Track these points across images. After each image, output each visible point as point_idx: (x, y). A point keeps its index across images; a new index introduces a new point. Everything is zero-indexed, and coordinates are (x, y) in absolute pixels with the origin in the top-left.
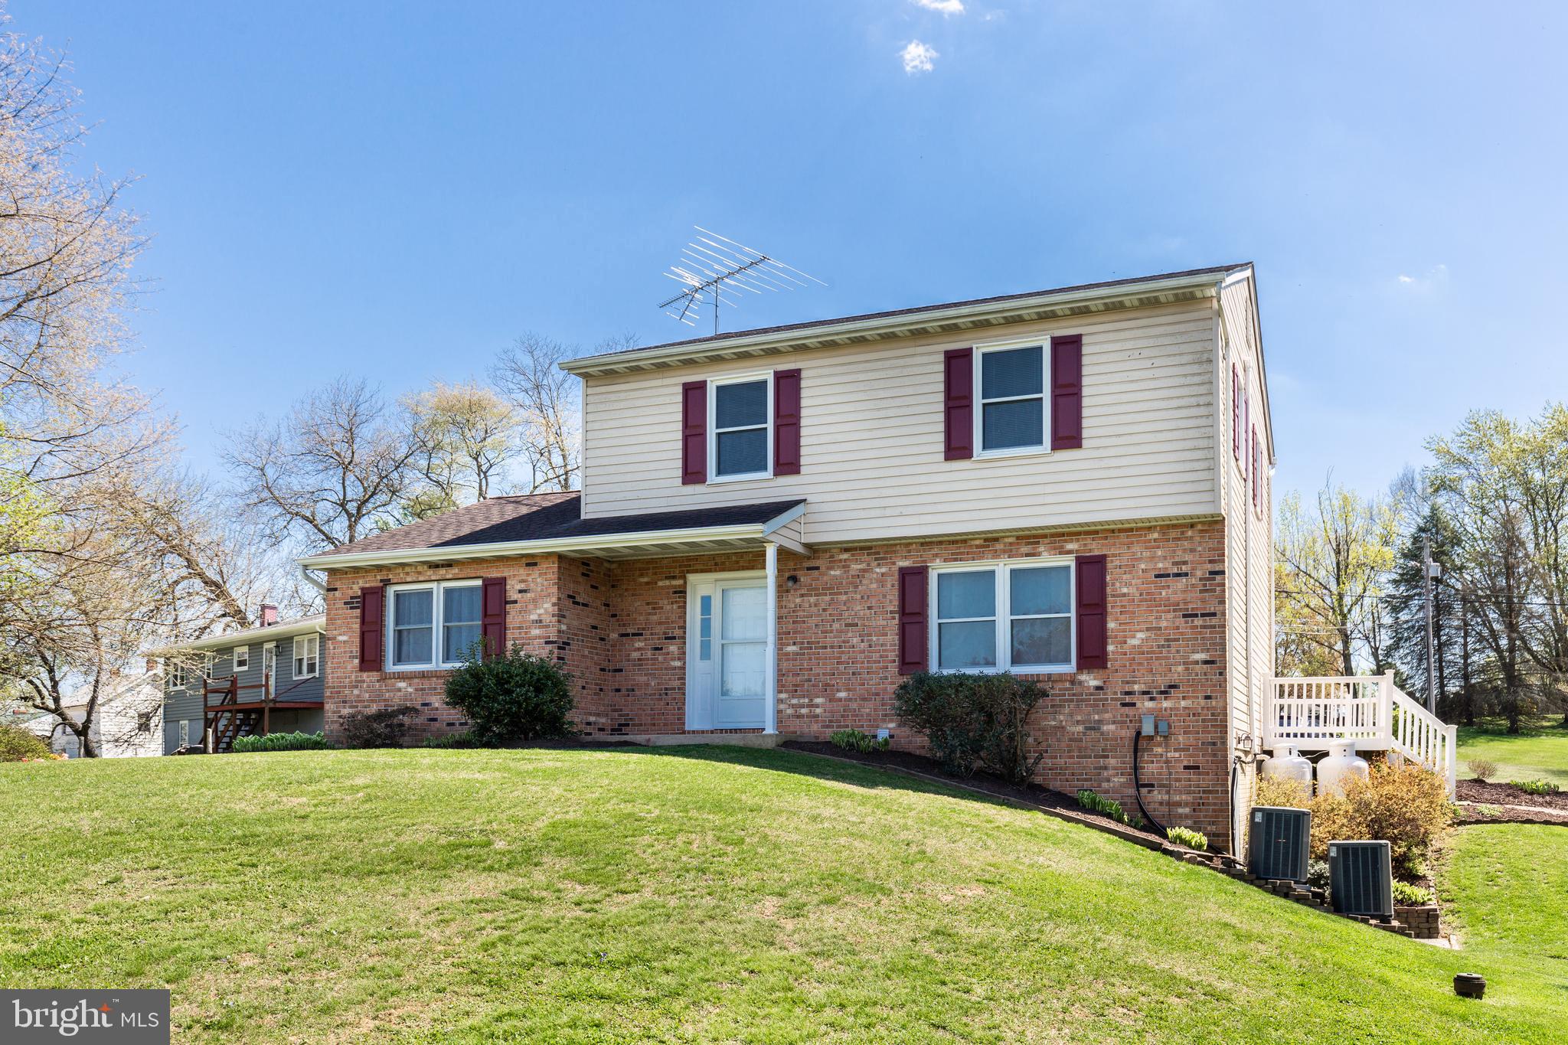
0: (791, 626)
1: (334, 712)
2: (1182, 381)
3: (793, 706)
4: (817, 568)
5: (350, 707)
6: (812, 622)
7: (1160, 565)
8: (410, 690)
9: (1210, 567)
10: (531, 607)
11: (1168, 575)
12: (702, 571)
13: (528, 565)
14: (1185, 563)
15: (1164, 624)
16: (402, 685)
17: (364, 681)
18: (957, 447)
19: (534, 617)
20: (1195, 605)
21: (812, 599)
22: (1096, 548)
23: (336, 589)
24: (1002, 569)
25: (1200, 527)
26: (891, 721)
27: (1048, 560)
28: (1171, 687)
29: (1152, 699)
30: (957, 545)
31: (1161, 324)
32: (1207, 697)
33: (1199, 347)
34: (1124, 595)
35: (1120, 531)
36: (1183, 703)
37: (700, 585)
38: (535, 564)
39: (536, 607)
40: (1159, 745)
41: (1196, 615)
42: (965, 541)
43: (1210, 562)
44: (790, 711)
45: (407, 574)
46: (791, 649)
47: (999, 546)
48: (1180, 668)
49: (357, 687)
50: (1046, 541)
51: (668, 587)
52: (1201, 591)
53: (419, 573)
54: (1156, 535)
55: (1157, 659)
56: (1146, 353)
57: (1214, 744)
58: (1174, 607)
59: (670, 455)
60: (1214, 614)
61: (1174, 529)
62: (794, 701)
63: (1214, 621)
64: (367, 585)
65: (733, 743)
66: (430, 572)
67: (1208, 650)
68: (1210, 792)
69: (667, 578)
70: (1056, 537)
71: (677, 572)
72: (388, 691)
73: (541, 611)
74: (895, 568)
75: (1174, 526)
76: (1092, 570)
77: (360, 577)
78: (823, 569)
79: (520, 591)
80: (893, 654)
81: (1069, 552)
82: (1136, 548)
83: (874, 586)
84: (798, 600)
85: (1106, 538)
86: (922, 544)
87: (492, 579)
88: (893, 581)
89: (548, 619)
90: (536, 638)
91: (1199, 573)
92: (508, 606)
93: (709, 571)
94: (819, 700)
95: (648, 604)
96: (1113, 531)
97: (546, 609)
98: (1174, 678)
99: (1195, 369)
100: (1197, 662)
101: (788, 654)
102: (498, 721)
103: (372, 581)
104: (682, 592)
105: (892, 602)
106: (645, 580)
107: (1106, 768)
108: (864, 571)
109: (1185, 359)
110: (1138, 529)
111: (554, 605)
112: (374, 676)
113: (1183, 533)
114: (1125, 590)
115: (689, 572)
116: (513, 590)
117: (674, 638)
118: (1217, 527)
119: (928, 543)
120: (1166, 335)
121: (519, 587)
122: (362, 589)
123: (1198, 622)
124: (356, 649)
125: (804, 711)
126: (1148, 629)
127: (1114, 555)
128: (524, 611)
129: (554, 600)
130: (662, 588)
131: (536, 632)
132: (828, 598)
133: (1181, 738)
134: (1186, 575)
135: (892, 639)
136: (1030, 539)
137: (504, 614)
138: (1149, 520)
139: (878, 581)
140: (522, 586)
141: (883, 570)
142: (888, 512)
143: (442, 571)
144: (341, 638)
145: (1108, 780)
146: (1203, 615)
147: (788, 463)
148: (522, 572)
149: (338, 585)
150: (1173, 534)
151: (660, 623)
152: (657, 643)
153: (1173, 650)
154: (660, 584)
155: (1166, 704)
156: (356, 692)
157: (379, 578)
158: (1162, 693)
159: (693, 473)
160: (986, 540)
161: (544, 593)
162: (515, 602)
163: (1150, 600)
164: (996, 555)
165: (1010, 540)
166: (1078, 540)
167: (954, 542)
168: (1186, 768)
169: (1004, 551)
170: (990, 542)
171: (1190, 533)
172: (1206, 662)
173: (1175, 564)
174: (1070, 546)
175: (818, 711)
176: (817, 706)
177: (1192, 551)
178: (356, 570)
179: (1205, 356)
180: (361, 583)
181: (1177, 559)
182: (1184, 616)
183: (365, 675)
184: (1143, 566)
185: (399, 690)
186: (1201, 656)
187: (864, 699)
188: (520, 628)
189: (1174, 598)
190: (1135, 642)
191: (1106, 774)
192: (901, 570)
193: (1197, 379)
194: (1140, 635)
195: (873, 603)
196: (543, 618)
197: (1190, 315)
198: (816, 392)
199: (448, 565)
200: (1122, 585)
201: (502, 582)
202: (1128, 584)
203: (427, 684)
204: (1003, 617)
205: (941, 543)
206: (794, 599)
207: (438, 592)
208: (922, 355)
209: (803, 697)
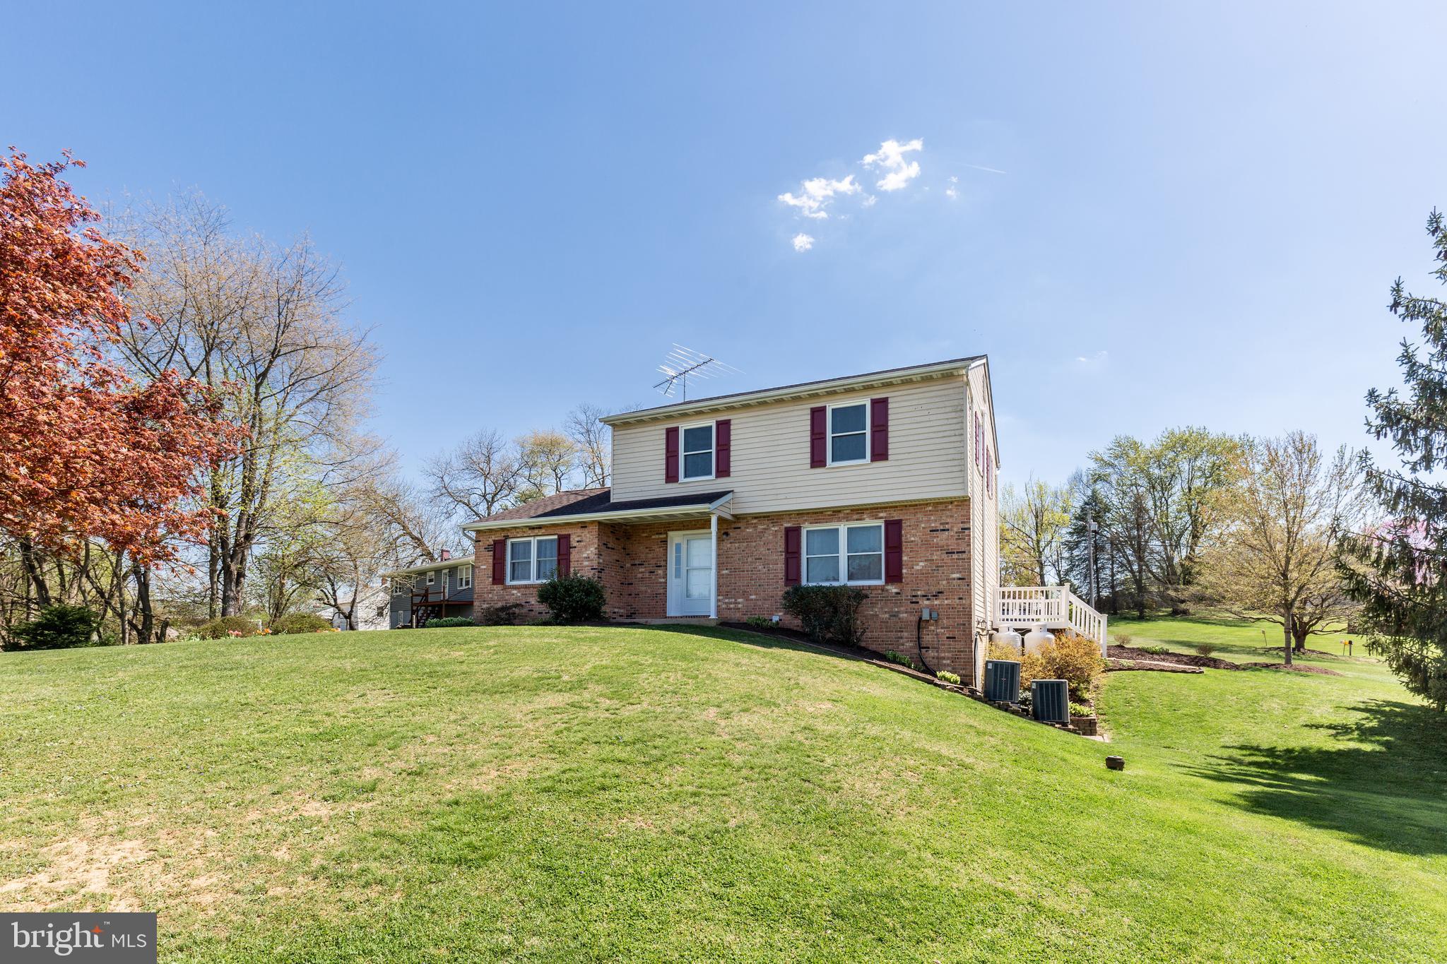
0: (725, 559)
1: (479, 606)
2: (946, 422)
3: (726, 603)
4: (739, 528)
5: (488, 603)
6: (737, 557)
7: (933, 525)
8: (518, 595)
9: (962, 526)
10: (584, 550)
11: (938, 530)
12: (676, 530)
13: (582, 527)
14: (947, 523)
15: (935, 558)
16: (515, 592)
17: (494, 590)
18: (817, 460)
19: (585, 555)
20: (953, 547)
21: (737, 545)
22: (896, 516)
23: (480, 541)
24: (843, 528)
25: (956, 503)
26: (780, 611)
27: (868, 522)
28: (939, 593)
29: (928, 599)
30: (818, 515)
31: (934, 391)
32: (960, 599)
33: (956, 403)
34: (912, 541)
35: (910, 506)
36: (946, 602)
37: (675, 537)
38: (586, 527)
39: (586, 550)
40: (933, 625)
41: (954, 553)
42: (822, 512)
43: (962, 523)
44: (724, 606)
45: (518, 532)
46: (725, 572)
47: (841, 515)
48: (944, 582)
49: (490, 593)
50: (868, 512)
51: (658, 539)
52: (957, 539)
53: (524, 532)
54: (930, 508)
55: (931, 577)
56: (925, 407)
57: (964, 625)
58: (939, 548)
59: (659, 467)
60: (964, 552)
61: (940, 505)
62: (727, 601)
63: (964, 556)
64: (497, 539)
65: (692, 623)
66: (530, 532)
67: (960, 572)
68: (962, 651)
69: (657, 534)
70: (873, 510)
71: (663, 531)
72: (508, 595)
73: (589, 552)
74: (783, 528)
75: (941, 503)
76: (894, 529)
77: (493, 534)
78: (743, 528)
79: (578, 541)
80: (782, 575)
81: (881, 518)
82: (919, 516)
83: (771, 537)
84: (729, 545)
85: (902, 510)
86: (798, 514)
87: (562, 535)
88: (782, 534)
89: (592, 556)
90: (586, 566)
91: (955, 529)
92: (571, 549)
93: (680, 530)
94: (740, 600)
95: (647, 548)
96: (906, 506)
97: (591, 551)
98: (941, 588)
99: (953, 415)
100: (954, 579)
101: (723, 575)
102: (565, 611)
103: (499, 537)
104: (665, 542)
105: (781, 545)
106: (645, 535)
107: (902, 638)
108: (765, 529)
109: (948, 410)
110: (920, 505)
111: (596, 548)
112: (498, 588)
113: (946, 507)
114: (913, 539)
115: (669, 530)
116: (574, 540)
117: (661, 566)
118: (966, 503)
119: (800, 513)
120: (936, 397)
121: (577, 539)
122: (494, 541)
123: (955, 556)
124: (490, 572)
125: (732, 606)
126: (926, 561)
127: (907, 520)
128: (580, 552)
129: (596, 546)
130: (654, 539)
131: (586, 563)
132: (745, 544)
133: (945, 622)
134: (948, 530)
135: (781, 566)
136: (858, 511)
137: (569, 554)
138: (926, 500)
139: (773, 535)
140: (579, 539)
141: (776, 529)
142: (779, 497)
143: (536, 531)
144: (482, 567)
145: (903, 645)
146: (958, 552)
147: (724, 471)
149: (481, 539)
150: (940, 507)
151: (653, 558)
152: (652, 569)
153: (940, 572)
154: (653, 537)
155: (936, 602)
156: (490, 596)
157: (503, 535)
158: (934, 596)
159: (671, 477)
160: (834, 512)
161: (591, 542)
162: (575, 547)
163: (927, 544)
164: (839, 520)
165: (848, 511)
166: (886, 511)
167: (816, 513)
168: (948, 638)
169: (844, 518)
170: (836, 513)
171: (950, 507)
172: (960, 579)
173: (941, 524)
174: (881, 515)
175: (740, 606)
176: (739, 603)
177: (952, 516)
178: (491, 531)
179: (959, 408)
180: (493, 538)
181: (943, 521)
182: (947, 553)
183: (495, 586)
184: (923, 525)
185: (513, 594)
186: (958, 575)
187: (765, 600)
188: (578, 561)
189: (941, 543)
190: (918, 568)
191: (901, 641)
192: (786, 528)
193: (955, 421)
194: (921, 564)
195: (770, 546)
196: (590, 555)
197: (954, 385)
198: (739, 431)
199: (540, 527)
200: (911, 536)
201: (568, 537)
202: (914, 536)
203: (528, 591)
204: (843, 554)
205: (808, 513)
206: (727, 545)
207: (534, 542)
208: (798, 410)
209: (732, 598)
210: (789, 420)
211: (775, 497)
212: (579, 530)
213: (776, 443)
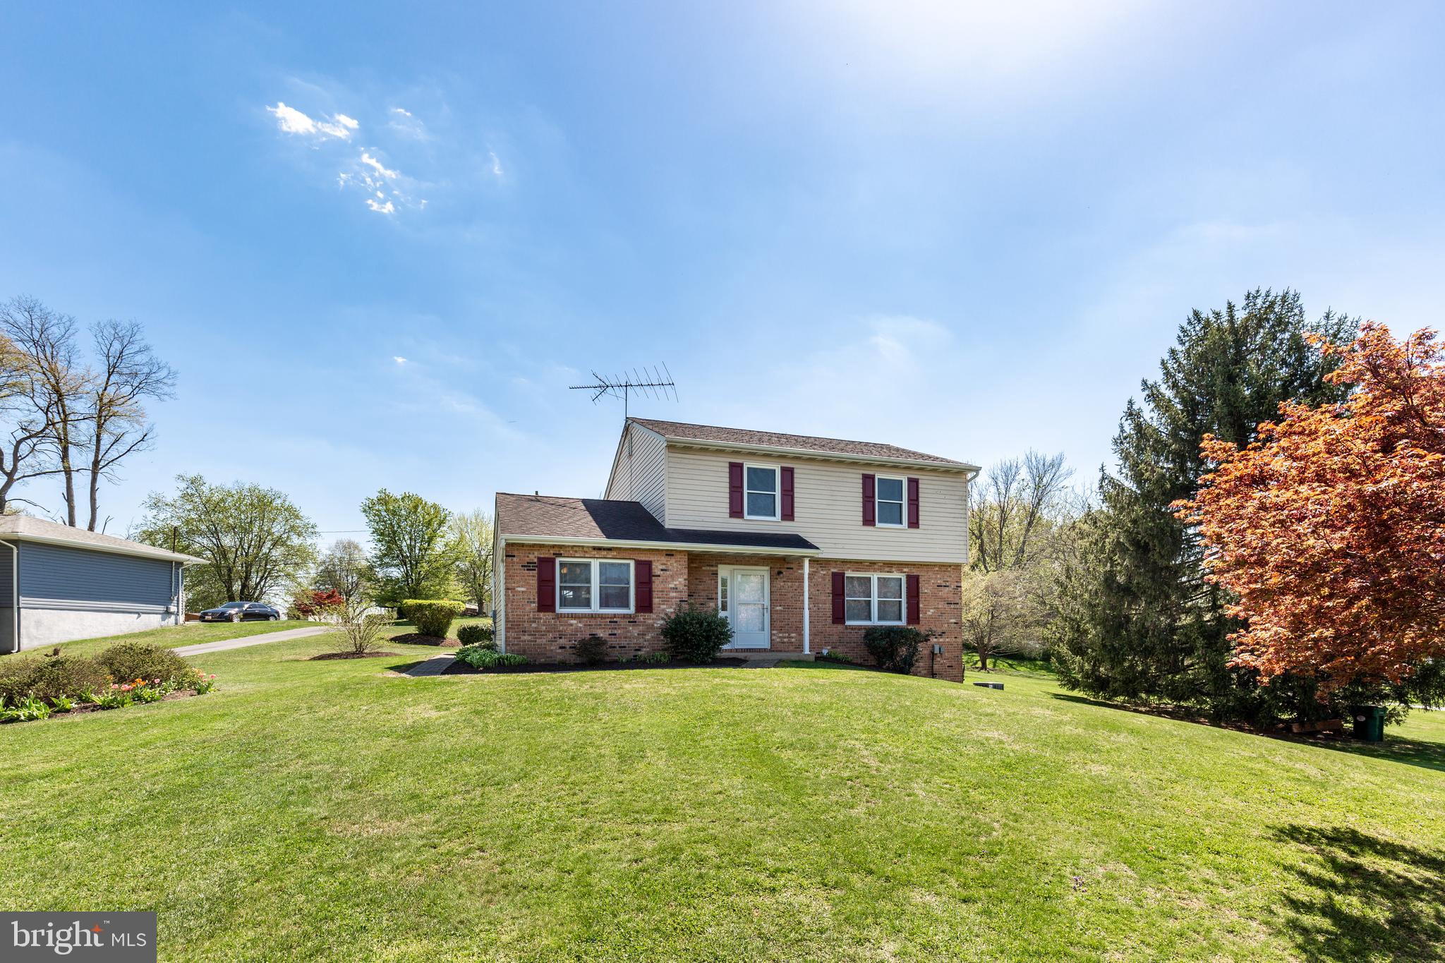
0: (779, 596)
1: (515, 638)
2: (955, 507)
3: (780, 637)
4: (792, 568)
5: (529, 635)
6: (790, 595)
7: (939, 582)
8: (580, 625)
9: (956, 584)
10: (669, 580)
11: (941, 586)
12: (729, 564)
13: (667, 555)
14: (947, 581)
15: (940, 606)
16: (574, 622)
17: (540, 619)
18: (869, 520)
19: (672, 586)
20: (951, 600)
21: (789, 584)
22: (915, 572)
23: (514, 556)
24: (875, 577)
25: (952, 567)
26: (829, 645)
27: (896, 575)
28: (943, 633)
29: (936, 638)
30: (858, 564)
31: (947, 482)
32: (956, 638)
33: (961, 493)
34: (926, 593)
35: (924, 565)
36: (947, 640)
37: (723, 571)
38: (672, 555)
39: (673, 580)
40: (939, 657)
41: (951, 604)
42: (861, 563)
43: (957, 582)
44: (778, 640)
46: (779, 608)
47: (876, 567)
48: (946, 625)
49: (535, 622)
50: (896, 566)
51: (709, 571)
52: (953, 594)
53: (586, 552)
54: (937, 569)
55: (938, 621)
57: (958, 656)
58: (943, 599)
59: (721, 500)
60: (957, 604)
61: (944, 567)
62: (781, 635)
63: (958, 606)
64: (542, 556)
65: (793, 658)
67: (956, 618)
68: (956, 676)
70: (900, 565)
71: (714, 563)
72: (561, 625)
73: (677, 582)
74: (830, 573)
76: (914, 582)
77: (535, 550)
78: (795, 569)
79: (662, 570)
80: (829, 613)
81: (904, 572)
82: (930, 573)
83: (820, 579)
84: (782, 584)
85: (919, 568)
86: (842, 562)
87: (642, 561)
88: (829, 579)
89: (681, 587)
90: (673, 598)
91: (952, 586)
92: (654, 578)
94: (793, 635)
95: (696, 579)
96: (921, 565)
97: (680, 582)
98: (944, 629)
99: (960, 502)
101: (777, 611)
103: (544, 554)
104: (716, 574)
105: (829, 588)
107: (919, 667)
108: (815, 572)
109: (956, 497)
110: (931, 565)
111: (685, 579)
112: (549, 615)
113: (946, 569)
114: (926, 591)
115: (721, 563)
116: (657, 568)
117: (713, 599)
118: (959, 567)
119: (844, 562)
120: (949, 486)
121: (661, 567)
122: (539, 558)
123: (952, 606)
124: (534, 595)
125: (786, 640)
126: (934, 608)
127: (922, 575)
128: (665, 581)
129: (686, 576)
130: (705, 570)
131: (674, 594)
132: (797, 584)
133: (946, 654)
134: (948, 586)
135: (829, 606)
136: (889, 565)
137: (650, 582)
138: (936, 562)
139: (822, 577)
140: (664, 567)
141: (825, 572)
142: (838, 546)
143: (604, 553)
144: (519, 589)
145: (920, 672)
146: (954, 604)
147: (788, 515)
149: (515, 553)
150: (943, 569)
151: (703, 590)
153: (944, 617)
154: (704, 568)
155: (941, 640)
156: (534, 625)
157: (552, 552)
158: (940, 635)
159: (736, 512)
160: (870, 563)
161: (678, 572)
162: (659, 576)
163: (935, 596)
164: (875, 571)
165: (881, 564)
166: (908, 567)
167: (856, 562)
168: (948, 666)
169: (878, 569)
170: (872, 565)
171: (949, 569)
172: (955, 623)
173: (944, 581)
174: (905, 570)
175: (793, 640)
176: (792, 637)
177: (950, 576)
179: (964, 498)
180: (536, 554)
181: (945, 579)
182: (947, 603)
183: (541, 614)
184: (933, 581)
185: (572, 625)
186: (953, 621)
187: (815, 635)
188: (662, 591)
189: (945, 596)
190: (930, 613)
191: (919, 669)
192: (833, 573)
193: (960, 507)
194: (932, 611)
195: (820, 588)
196: (678, 586)
197: (958, 480)
198: (802, 481)
199: (610, 549)
200: (925, 589)
201: (649, 564)
202: (927, 589)
203: (593, 622)
204: (875, 600)
205: (850, 562)
206: (780, 583)
207: (595, 565)
208: (853, 473)
209: (785, 633)
210: (845, 480)
211: (833, 546)
212: (663, 558)
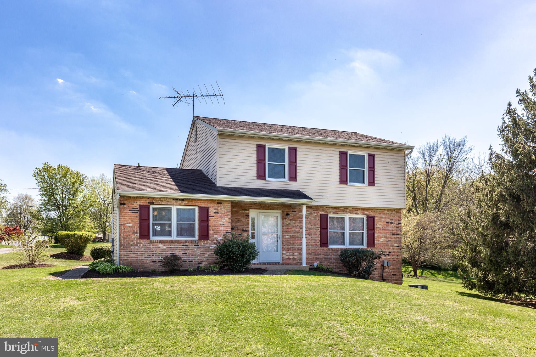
0: (287, 229)
1: (125, 256)
2: (398, 172)
3: (288, 255)
4: (295, 212)
5: (134, 254)
6: (294, 229)
7: (387, 220)
8: (165, 247)
9: (398, 221)
10: (220, 219)
11: (389, 223)
12: (256, 209)
13: (218, 203)
14: (393, 220)
15: (388, 236)
16: (161, 245)
17: (141, 243)
18: (343, 181)
19: (221, 223)
20: (395, 232)
21: (294, 222)
22: (372, 214)
23: (125, 204)
24: (347, 217)
25: (396, 211)
26: (318, 261)
27: (360, 216)
28: (390, 253)
29: (385, 256)
30: (337, 209)
31: (393, 155)
32: (397, 256)
33: (402, 163)
34: (379, 227)
35: (378, 210)
36: (392, 257)
37: (253, 213)
38: (221, 203)
39: (222, 219)
40: (387, 268)
41: (395, 234)
42: (339, 208)
43: (398, 220)
44: (287, 257)
45: (162, 201)
46: (287, 237)
47: (348, 210)
48: (391, 248)
49: (137, 245)
50: (360, 210)
51: (244, 213)
52: (396, 228)
53: (168, 201)
54: (386, 212)
55: (387, 245)
56: (390, 162)
57: (399, 268)
58: (390, 231)
59: (252, 168)
60: (399, 234)
61: (390, 211)
62: (288, 254)
63: (399, 236)
64: (142, 204)
66: (174, 202)
67: (398, 243)
68: (398, 281)
69: (243, 210)
70: (363, 210)
71: (247, 208)
72: (154, 248)
73: (224, 221)
74: (319, 214)
75: (390, 210)
76: (371, 221)
77: (137, 200)
78: (297, 212)
79: (215, 213)
80: (318, 240)
81: (366, 214)
82: (382, 215)
83: (313, 219)
84: (289, 221)
85: (375, 211)
86: (327, 208)
87: (202, 207)
88: (318, 219)
89: (227, 224)
90: (222, 230)
91: (396, 223)
92: (210, 218)
93: (259, 209)
94: (296, 254)
95: (236, 218)
96: (376, 209)
97: (226, 220)
98: (390, 250)
99: (400, 169)
100: (395, 247)
101: (286, 239)
103: (143, 203)
104: (248, 215)
105: (318, 224)
107: (374, 275)
108: (310, 214)
109: (399, 166)
110: (382, 210)
111: (229, 219)
112: (146, 241)
113: (392, 212)
114: (379, 226)
115: (251, 209)
116: (212, 212)
117: (246, 231)
118: (400, 211)
120: (396, 159)
121: (214, 211)
122: (140, 206)
123: (396, 236)
124: (137, 229)
125: (291, 257)
126: (384, 237)
127: (377, 216)
128: (217, 220)
129: (230, 217)
130: (241, 213)
131: (222, 228)
132: (298, 221)
133: (391, 266)
134: (393, 223)
135: (318, 236)
136: (356, 210)
137: (207, 221)
138: (385, 208)
139: (314, 217)
140: (216, 211)
141: (316, 214)
142: (324, 197)
143: (180, 202)
144: (128, 225)
145: (375, 278)
146: (397, 234)
147: (293, 178)
148: (216, 206)
149: (126, 202)
150: (390, 212)
151: (241, 226)
152: (240, 232)
153: (390, 243)
154: (241, 212)
155: (388, 257)
156: (137, 247)
157: (148, 201)
158: (388, 254)
159: (261, 176)
160: (344, 208)
161: (225, 214)
162: (213, 216)
163: (385, 229)
164: (347, 213)
165: (351, 209)
166: (368, 211)
167: (336, 208)
168: (393, 274)
169: (349, 212)
170: (345, 209)
171: (394, 212)
172: (397, 247)
173: (390, 220)
174: (366, 212)
175: (296, 257)
176: (295, 256)
177: (394, 217)
179: (403, 166)
180: (138, 203)
181: (391, 219)
182: (393, 234)
183: (141, 241)
184: (383, 220)
185: (160, 247)
186: (396, 245)
187: (310, 254)
188: (215, 226)
189: (391, 229)
190: (381, 240)
191: (374, 276)
192: (321, 215)
193: (401, 172)
194: (383, 239)
195: (312, 224)
197: (400, 155)
198: (302, 156)
200: (379, 225)
201: (207, 209)
203: (173, 246)
204: (347, 232)
205: (332, 208)
206: (288, 221)
207: (174, 210)
208: (334, 151)
209: (291, 253)
210: (329, 155)
211: (321, 197)
212: (216, 205)
213: (322, 167)
